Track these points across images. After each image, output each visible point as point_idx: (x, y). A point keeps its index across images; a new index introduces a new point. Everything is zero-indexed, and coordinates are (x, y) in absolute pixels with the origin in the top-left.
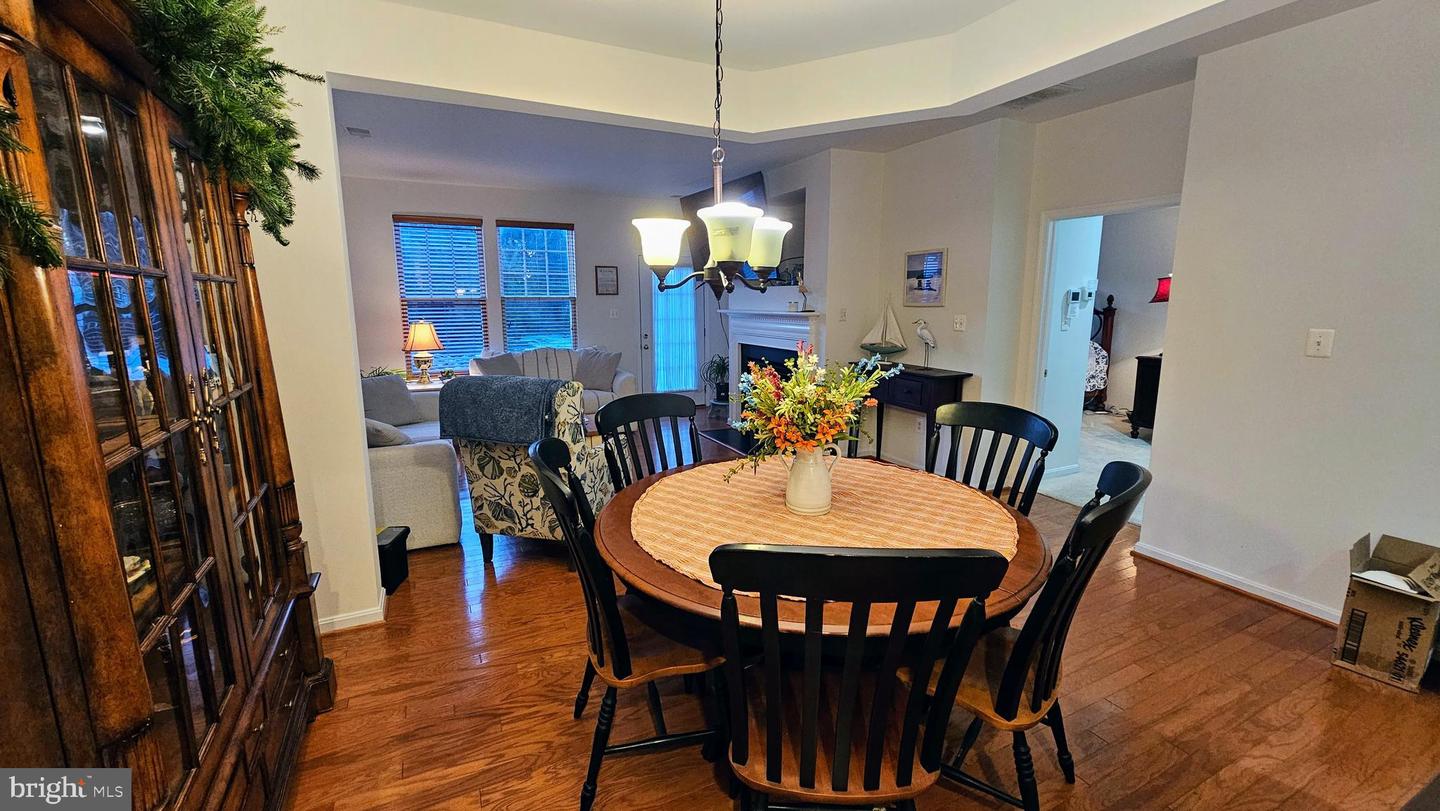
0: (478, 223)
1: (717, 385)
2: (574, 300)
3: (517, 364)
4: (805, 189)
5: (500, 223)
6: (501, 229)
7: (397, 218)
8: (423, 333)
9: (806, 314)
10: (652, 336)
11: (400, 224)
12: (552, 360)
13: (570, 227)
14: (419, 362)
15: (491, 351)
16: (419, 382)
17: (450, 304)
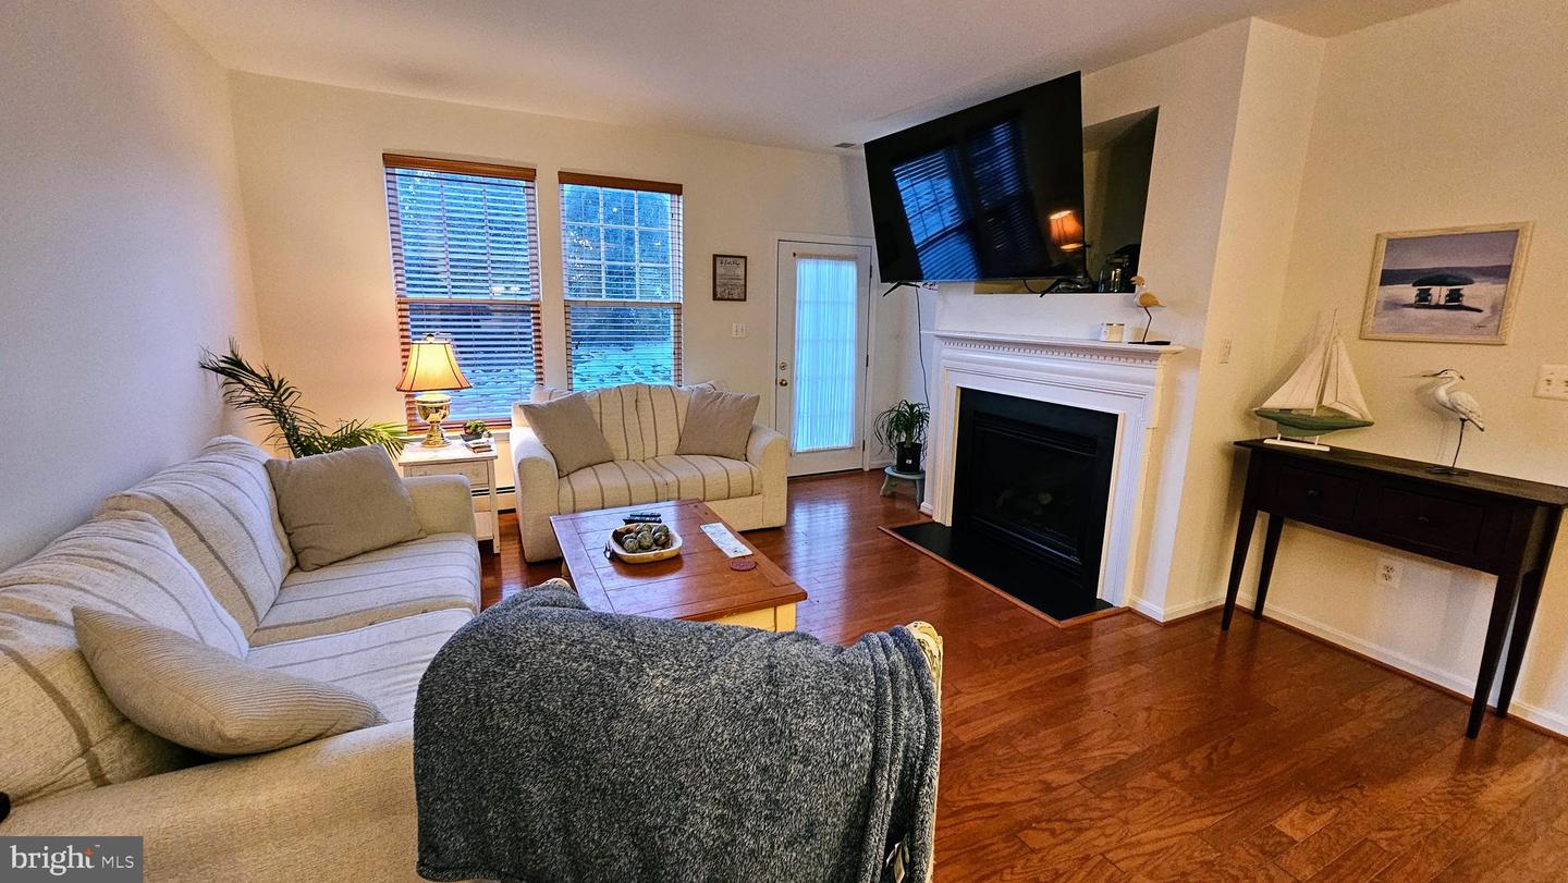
0: (529, 175)
1: (900, 445)
2: (678, 307)
3: (592, 413)
4: (1156, 111)
5: (566, 177)
6: (567, 187)
7: (391, 160)
8: (434, 359)
9: (1149, 348)
10: (792, 365)
11: (397, 171)
12: (645, 404)
13: (675, 189)
14: (426, 412)
15: (548, 388)
16: (427, 443)
17: (483, 310)
